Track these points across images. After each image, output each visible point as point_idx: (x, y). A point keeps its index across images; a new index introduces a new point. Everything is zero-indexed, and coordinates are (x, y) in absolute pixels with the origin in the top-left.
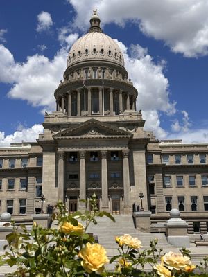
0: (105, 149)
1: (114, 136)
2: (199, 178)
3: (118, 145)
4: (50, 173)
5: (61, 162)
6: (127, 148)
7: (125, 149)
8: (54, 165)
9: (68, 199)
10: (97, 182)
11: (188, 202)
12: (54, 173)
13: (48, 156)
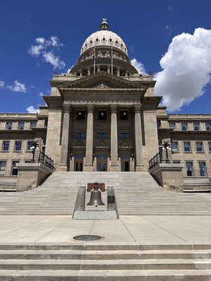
0: (115, 103)
1: (125, 89)
2: (206, 144)
3: (129, 100)
4: (55, 130)
5: (67, 115)
6: (139, 103)
7: (137, 104)
8: (60, 123)
9: (73, 158)
10: (106, 141)
11: (196, 167)
12: (59, 131)
13: (54, 113)
